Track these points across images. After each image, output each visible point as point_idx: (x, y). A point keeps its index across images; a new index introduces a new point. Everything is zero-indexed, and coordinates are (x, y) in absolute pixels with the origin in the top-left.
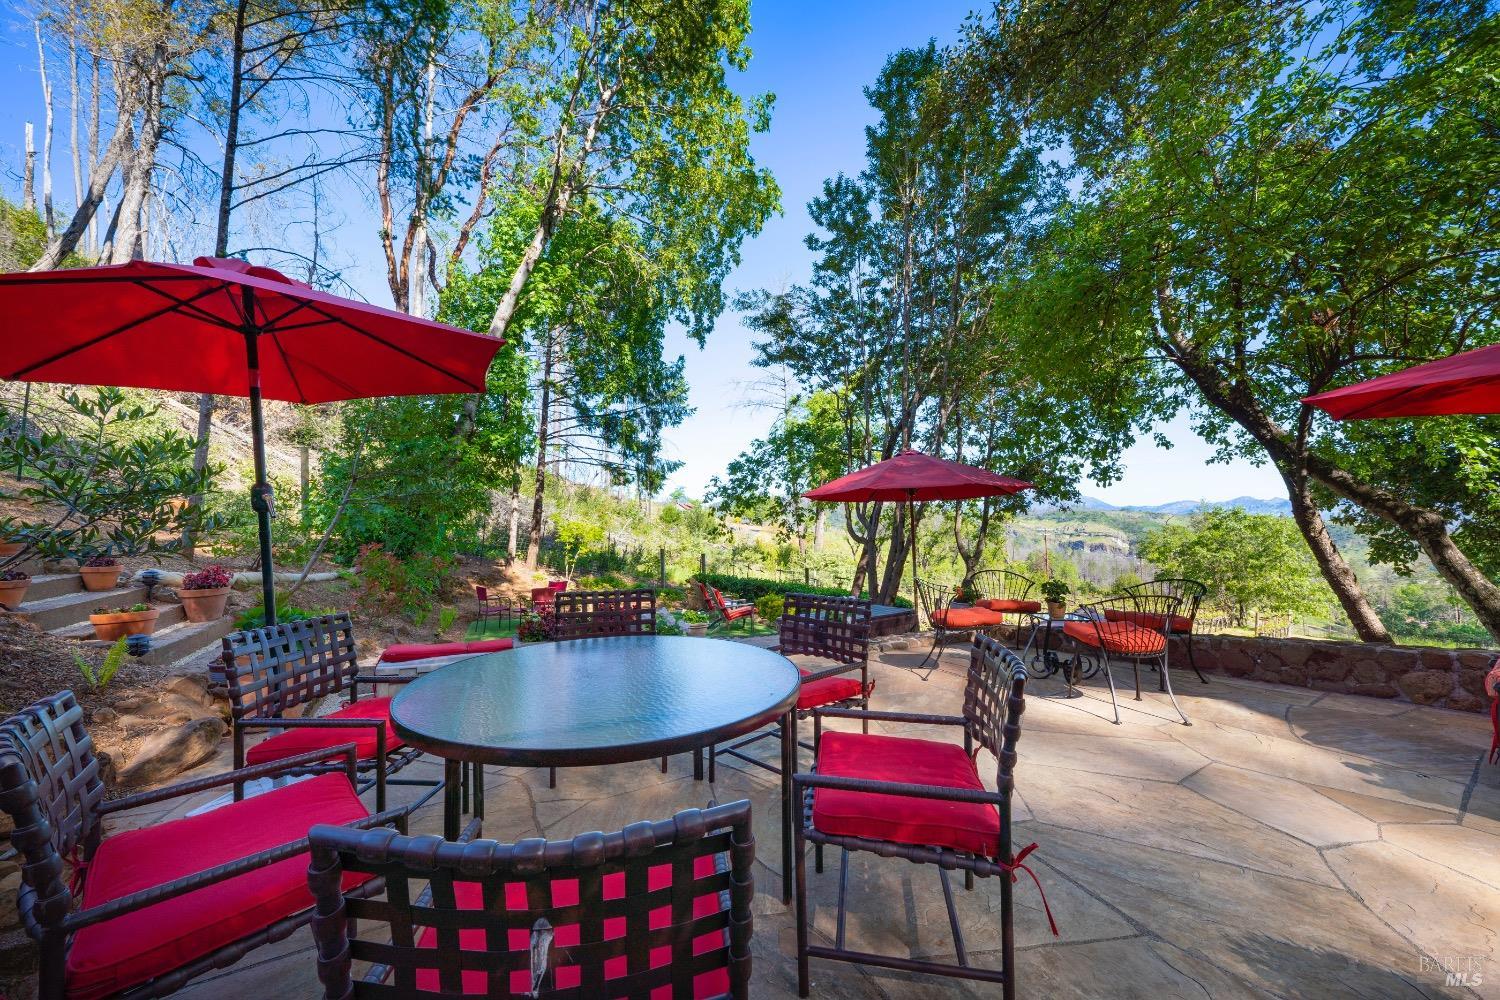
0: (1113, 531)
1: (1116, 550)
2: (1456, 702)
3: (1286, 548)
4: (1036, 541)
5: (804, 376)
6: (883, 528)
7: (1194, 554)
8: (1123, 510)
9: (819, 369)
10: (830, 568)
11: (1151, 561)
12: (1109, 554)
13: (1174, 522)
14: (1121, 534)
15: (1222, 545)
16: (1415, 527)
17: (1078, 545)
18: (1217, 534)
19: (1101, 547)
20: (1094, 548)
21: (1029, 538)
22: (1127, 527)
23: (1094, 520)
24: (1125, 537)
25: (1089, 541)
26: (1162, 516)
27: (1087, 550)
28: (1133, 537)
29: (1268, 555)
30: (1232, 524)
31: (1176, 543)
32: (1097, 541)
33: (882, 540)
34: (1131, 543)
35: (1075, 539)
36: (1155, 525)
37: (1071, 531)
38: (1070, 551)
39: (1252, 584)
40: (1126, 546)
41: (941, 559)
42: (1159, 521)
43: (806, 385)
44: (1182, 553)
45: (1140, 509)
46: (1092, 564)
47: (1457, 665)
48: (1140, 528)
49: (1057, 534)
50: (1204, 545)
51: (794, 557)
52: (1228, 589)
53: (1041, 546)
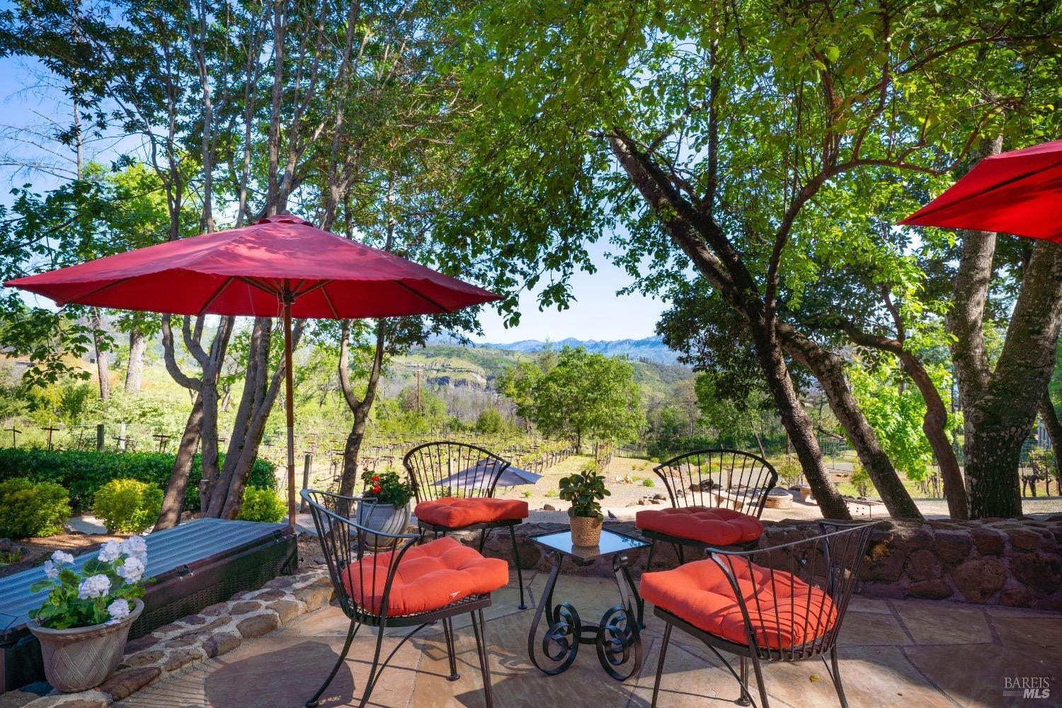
0: (473, 367)
1: (476, 385)
2: (1009, 596)
3: (612, 383)
4: (406, 377)
5: (88, 96)
6: (233, 363)
7: (548, 389)
8: (483, 346)
9: (118, 89)
10: (149, 418)
11: (508, 396)
12: (470, 388)
13: (523, 360)
14: (481, 369)
15: (569, 380)
16: (822, 368)
17: (443, 381)
18: (565, 370)
19: (464, 382)
20: (457, 384)
21: (399, 374)
22: (486, 363)
23: (459, 356)
24: (483, 372)
25: (454, 376)
26: (512, 353)
27: (451, 385)
28: (490, 373)
29: (600, 389)
30: (575, 361)
31: (532, 379)
32: (461, 377)
33: (231, 379)
34: (489, 379)
35: (441, 375)
36: (507, 361)
37: (438, 367)
38: (436, 387)
39: (589, 416)
40: (483, 381)
41: (308, 398)
42: (510, 358)
43: (92, 111)
44: (537, 389)
45: (497, 346)
46: (456, 399)
47: (1008, 547)
48: (496, 364)
49: (425, 370)
50: (555, 381)
51: (89, 404)
52: (571, 421)
53: (413, 381)
